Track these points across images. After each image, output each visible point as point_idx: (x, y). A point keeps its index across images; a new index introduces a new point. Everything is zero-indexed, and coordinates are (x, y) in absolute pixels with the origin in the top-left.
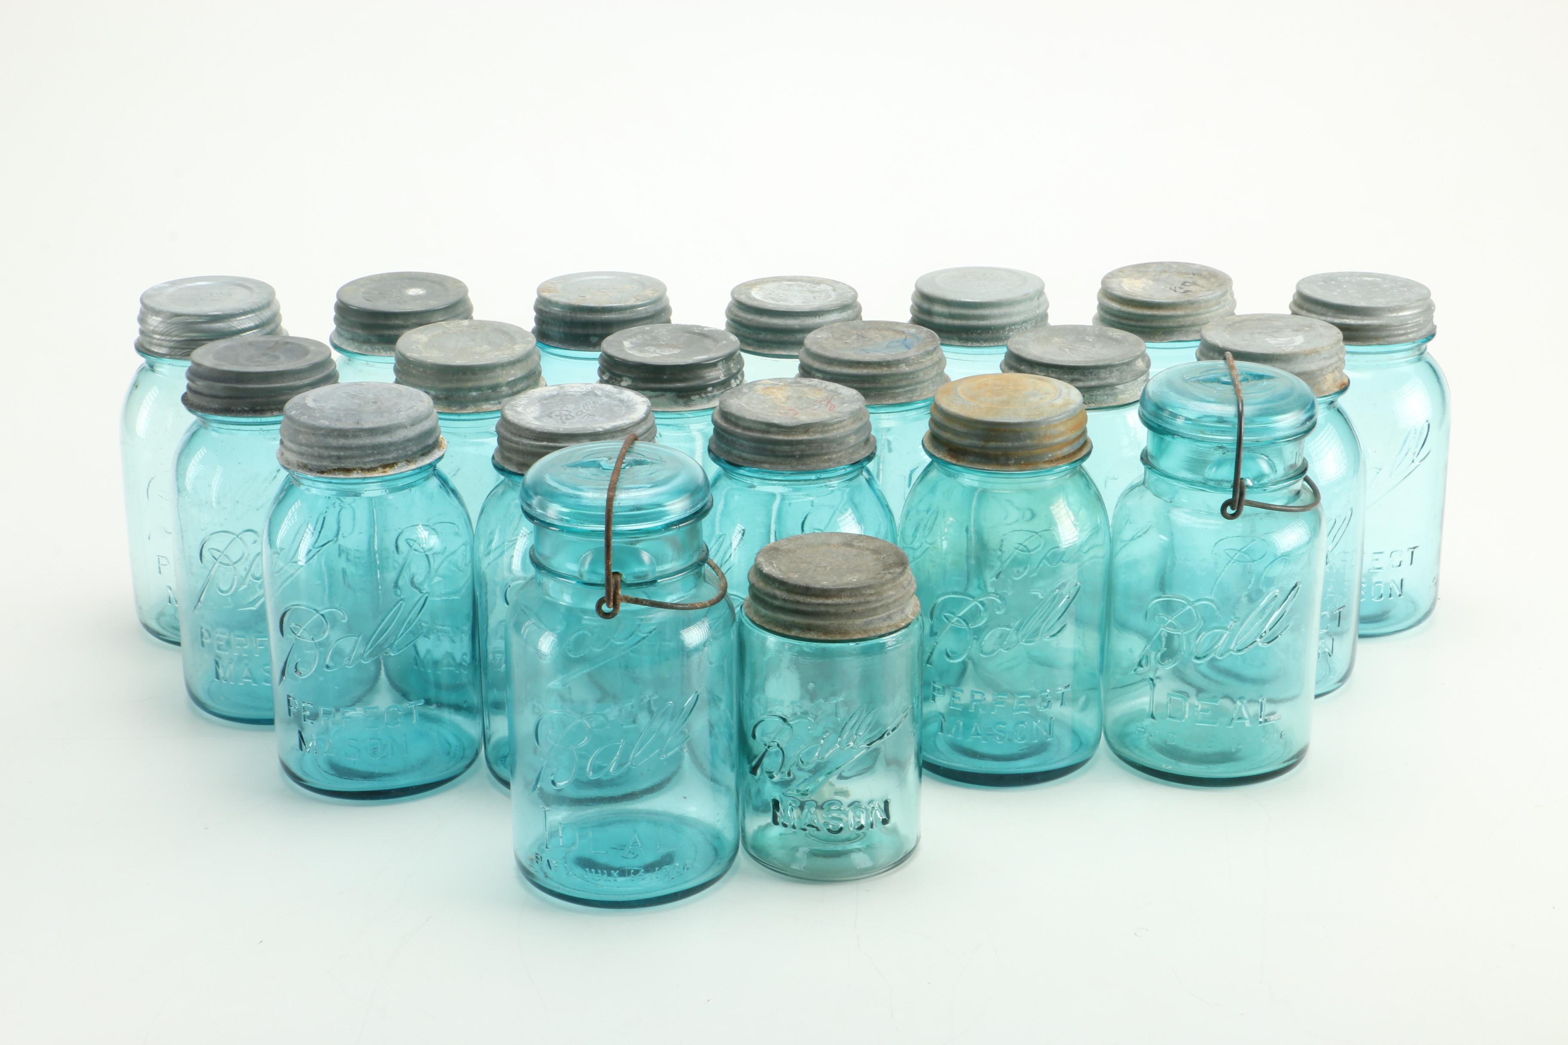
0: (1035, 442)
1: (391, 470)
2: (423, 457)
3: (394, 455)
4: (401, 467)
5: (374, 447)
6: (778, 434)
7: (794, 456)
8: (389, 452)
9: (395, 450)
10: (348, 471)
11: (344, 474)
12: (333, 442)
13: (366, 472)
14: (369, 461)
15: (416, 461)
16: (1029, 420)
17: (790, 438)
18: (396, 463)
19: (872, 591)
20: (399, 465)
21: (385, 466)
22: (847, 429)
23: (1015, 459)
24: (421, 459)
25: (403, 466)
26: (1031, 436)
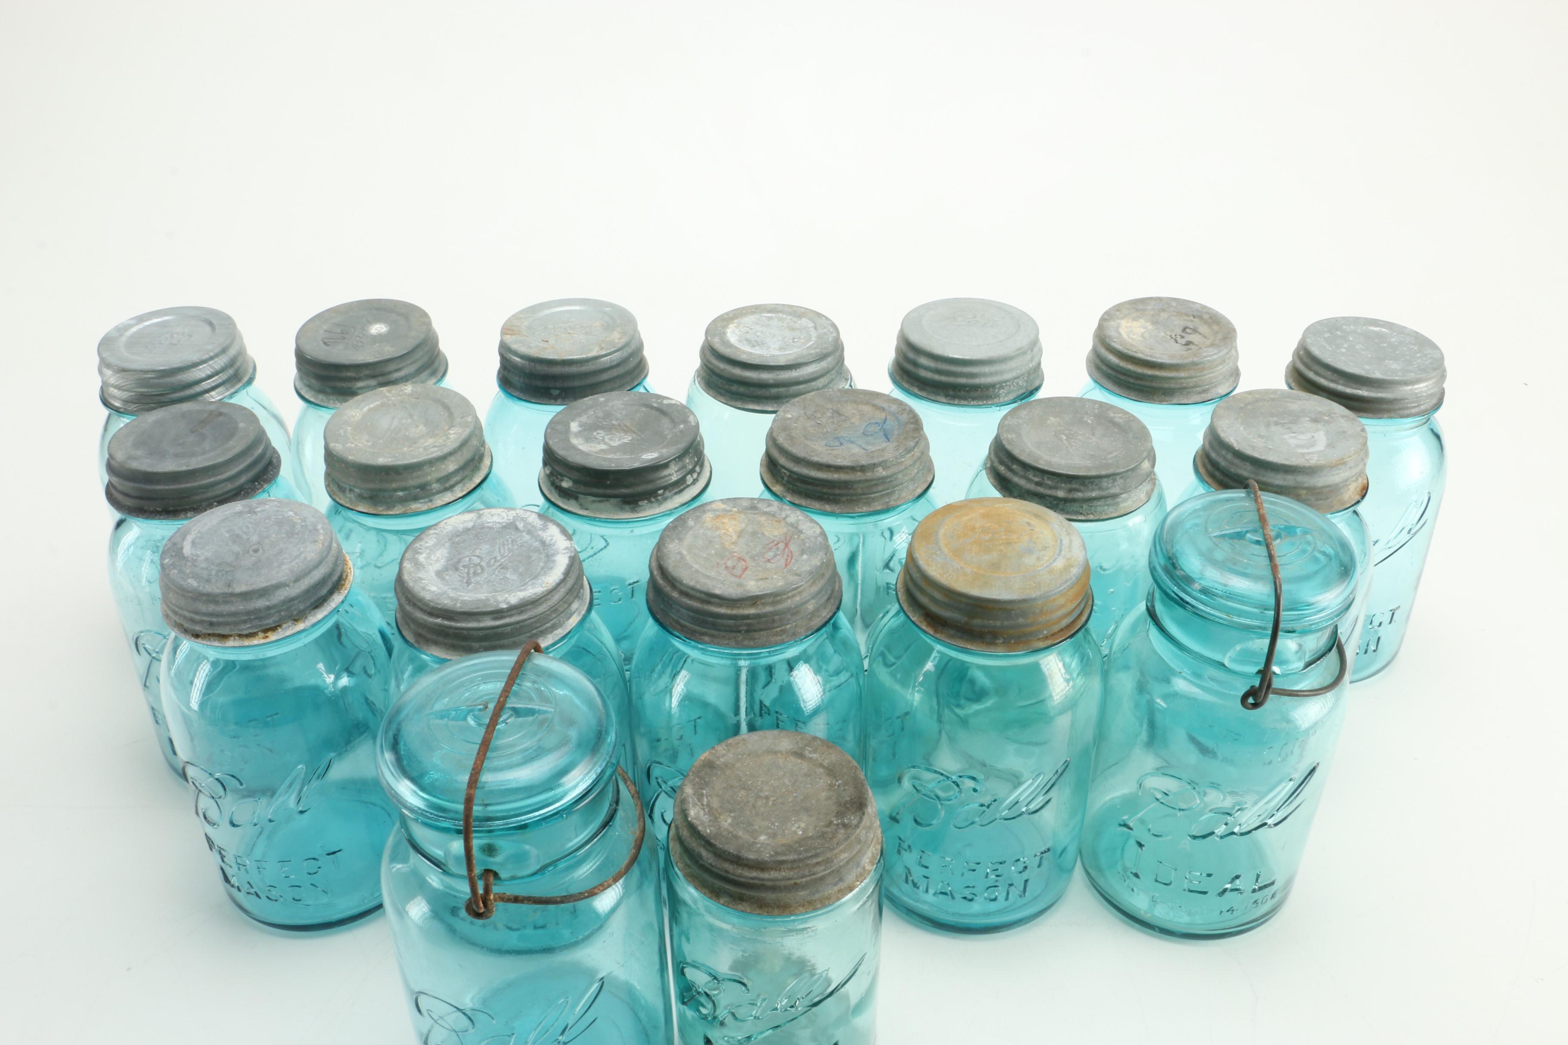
0: (1029, 621)
1: (274, 633)
2: (316, 610)
3: (275, 618)
4: (286, 628)
5: (248, 613)
6: (720, 605)
7: (740, 632)
8: (268, 616)
9: (276, 613)
10: (224, 637)
11: (219, 641)
12: (203, 608)
13: (245, 638)
14: (245, 629)
15: (306, 618)
16: (1023, 597)
17: (735, 612)
18: (280, 626)
19: (819, 860)
20: (284, 626)
21: (266, 631)
22: (804, 595)
23: (1004, 638)
24: (313, 613)
25: (289, 626)
26: (1024, 614)
